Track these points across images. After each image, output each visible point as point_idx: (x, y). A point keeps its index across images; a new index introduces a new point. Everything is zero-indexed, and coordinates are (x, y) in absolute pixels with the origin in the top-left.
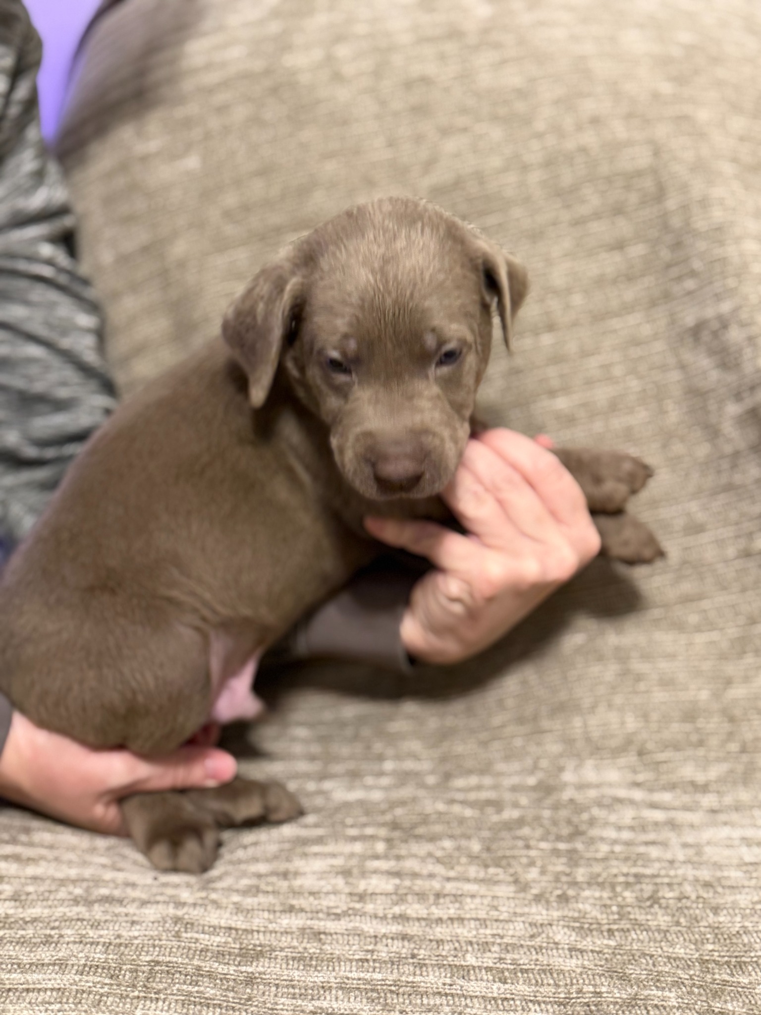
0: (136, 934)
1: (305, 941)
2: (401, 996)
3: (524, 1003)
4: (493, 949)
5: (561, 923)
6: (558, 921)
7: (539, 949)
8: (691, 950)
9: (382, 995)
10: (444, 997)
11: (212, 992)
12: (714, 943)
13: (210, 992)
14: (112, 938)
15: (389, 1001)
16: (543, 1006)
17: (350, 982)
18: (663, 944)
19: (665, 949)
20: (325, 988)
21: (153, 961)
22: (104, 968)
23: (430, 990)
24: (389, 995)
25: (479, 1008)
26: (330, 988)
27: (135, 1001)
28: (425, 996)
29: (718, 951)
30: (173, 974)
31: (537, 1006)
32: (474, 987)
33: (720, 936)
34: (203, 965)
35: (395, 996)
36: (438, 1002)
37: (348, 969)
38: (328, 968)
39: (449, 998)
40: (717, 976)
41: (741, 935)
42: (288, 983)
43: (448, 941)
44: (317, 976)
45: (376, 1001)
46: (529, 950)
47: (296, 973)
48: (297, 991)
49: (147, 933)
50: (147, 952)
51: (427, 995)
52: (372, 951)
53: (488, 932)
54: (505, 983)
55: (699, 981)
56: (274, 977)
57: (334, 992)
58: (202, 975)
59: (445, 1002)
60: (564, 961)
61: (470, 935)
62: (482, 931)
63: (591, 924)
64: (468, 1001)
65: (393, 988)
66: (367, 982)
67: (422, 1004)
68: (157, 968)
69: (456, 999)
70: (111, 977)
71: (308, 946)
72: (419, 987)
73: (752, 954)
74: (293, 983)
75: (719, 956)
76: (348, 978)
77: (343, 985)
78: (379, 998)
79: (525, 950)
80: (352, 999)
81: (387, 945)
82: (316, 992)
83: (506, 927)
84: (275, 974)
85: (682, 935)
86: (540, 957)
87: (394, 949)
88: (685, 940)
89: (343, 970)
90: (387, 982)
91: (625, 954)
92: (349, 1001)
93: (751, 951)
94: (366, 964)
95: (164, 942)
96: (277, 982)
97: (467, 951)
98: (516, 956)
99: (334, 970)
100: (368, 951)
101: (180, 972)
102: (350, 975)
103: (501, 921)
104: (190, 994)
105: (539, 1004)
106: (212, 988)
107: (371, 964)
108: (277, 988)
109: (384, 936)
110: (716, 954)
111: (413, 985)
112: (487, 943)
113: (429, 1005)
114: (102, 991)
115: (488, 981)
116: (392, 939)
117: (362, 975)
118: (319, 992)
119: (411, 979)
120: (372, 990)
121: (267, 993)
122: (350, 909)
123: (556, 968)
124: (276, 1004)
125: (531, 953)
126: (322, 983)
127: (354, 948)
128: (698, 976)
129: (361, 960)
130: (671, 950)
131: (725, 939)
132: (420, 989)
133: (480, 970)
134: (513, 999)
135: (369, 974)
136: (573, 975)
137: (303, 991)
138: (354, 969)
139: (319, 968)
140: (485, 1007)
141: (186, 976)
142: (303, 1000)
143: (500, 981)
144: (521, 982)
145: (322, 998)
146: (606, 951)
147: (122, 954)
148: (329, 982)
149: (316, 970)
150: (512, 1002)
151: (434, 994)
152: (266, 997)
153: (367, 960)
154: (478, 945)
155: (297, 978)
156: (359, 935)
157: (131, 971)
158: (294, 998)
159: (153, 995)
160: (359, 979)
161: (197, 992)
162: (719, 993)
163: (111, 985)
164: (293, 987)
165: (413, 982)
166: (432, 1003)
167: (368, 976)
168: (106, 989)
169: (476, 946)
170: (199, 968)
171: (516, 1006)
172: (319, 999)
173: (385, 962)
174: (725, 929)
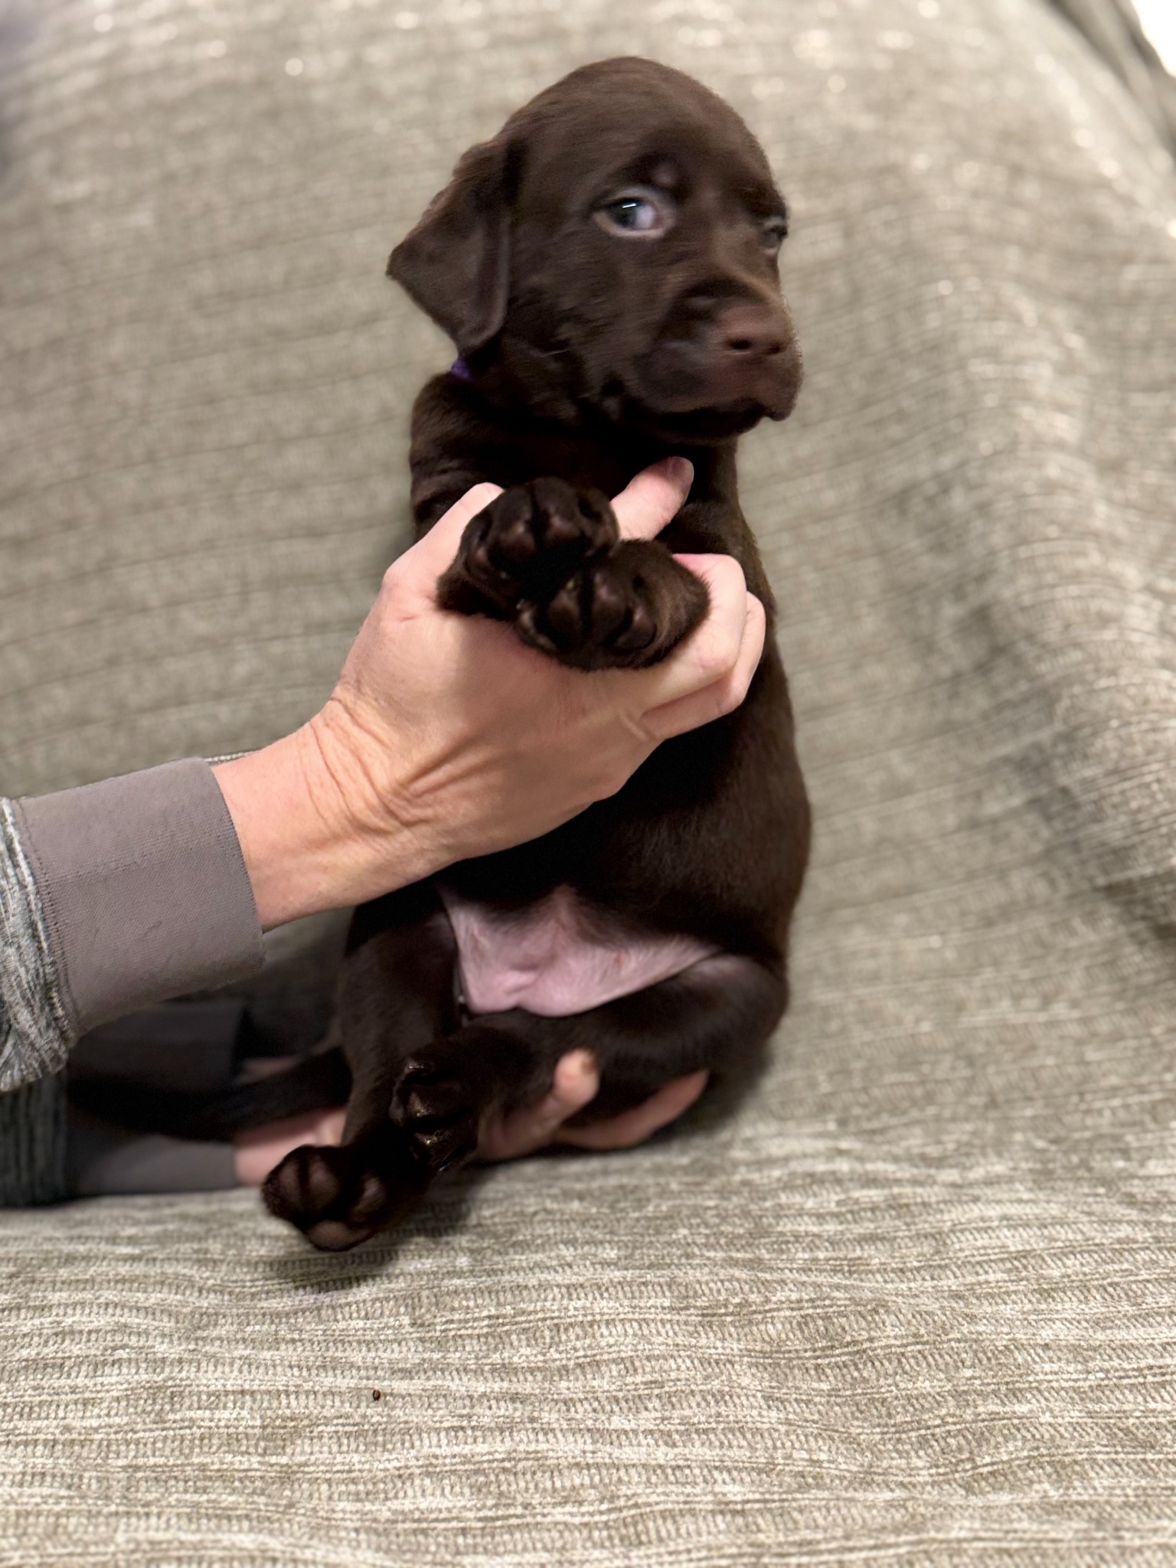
0: (95, 1423)
1: (363, 1404)
2: (520, 1476)
3: (705, 1472)
4: (650, 1406)
5: (746, 1359)
6: (741, 1356)
7: (720, 1397)
8: (939, 1380)
9: (492, 1477)
10: (585, 1472)
11: (232, 1499)
12: (973, 1366)
13: (228, 1500)
14: (57, 1431)
15: (504, 1488)
16: (735, 1473)
17: (440, 1461)
18: (898, 1378)
19: (902, 1385)
20: (403, 1476)
21: (130, 1466)
22: (54, 1476)
23: (563, 1461)
24: (502, 1477)
25: (638, 1483)
26: (411, 1476)
27: (113, 1520)
28: (556, 1473)
29: (980, 1378)
30: (166, 1482)
31: (725, 1475)
32: (628, 1454)
33: (981, 1355)
34: (209, 1460)
35: (512, 1478)
36: (577, 1482)
37: (435, 1441)
38: (403, 1444)
39: (593, 1471)
40: (981, 1409)
41: (1012, 1352)
42: (345, 1475)
43: (581, 1401)
44: (388, 1460)
45: (484, 1490)
46: (705, 1400)
47: (356, 1458)
48: (361, 1487)
49: (111, 1421)
50: (118, 1454)
51: (560, 1471)
52: (469, 1417)
53: (639, 1379)
54: (674, 1445)
55: (954, 1424)
56: (322, 1468)
57: (417, 1482)
58: (210, 1478)
59: (587, 1481)
60: (760, 1415)
61: (614, 1387)
62: (629, 1380)
63: (790, 1360)
64: (622, 1473)
65: (507, 1465)
66: (467, 1460)
67: (554, 1490)
68: (139, 1475)
69: (604, 1472)
70: (69, 1487)
71: (369, 1412)
72: (546, 1458)
73: (1031, 1379)
74: (353, 1475)
75: (982, 1384)
76: (436, 1457)
77: (431, 1469)
78: (488, 1484)
79: (699, 1398)
80: (447, 1490)
81: (490, 1408)
82: (390, 1485)
83: (666, 1367)
84: (323, 1464)
85: (925, 1358)
86: (723, 1409)
87: (502, 1412)
88: (929, 1365)
89: (427, 1446)
90: (498, 1456)
91: (845, 1403)
92: (443, 1494)
93: (1028, 1375)
94: (461, 1434)
95: (141, 1434)
96: (328, 1476)
97: (612, 1411)
98: (687, 1412)
99: (413, 1447)
100: (461, 1416)
101: (176, 1478)
102: (438, 1451)
103: (657, 1358)
104: (196, 1505)
105: (729, 1471)
106: (230, 1494)
107: (469, 1432)
108: (330, 1486)
109: (484, 1395)
110: (978, 1382)
111: (538, 1457)
112: (640, 1396)
113: (564, 1488)
114: (57, 1508)
115: (648, 1445)
116: (498, 1400)
117: (456, 1450)
118: (395, 1486)
119: (532, 1447)
120: (476, 1472)
121: (316, 1495)
122: (424, 1360)
123: (750, 1425)
124: (333, 1511)
125: (708, 1404)
126: (398, 1469)
127: (441, 1412)
128: (953, 1416)
129: (453, 1428)
130: (910, 1386)
131: (989, 1359)
132: (548, 1462)
133: (637, 1435)
134: (689, 1467)
135: (467, 1448)
136: (776, 1435)
137: (370, 1487)
138: (444, 1441)
139: (390, 1446)
140: (649, 1480)
141: (186, 1482)
142: (373, 1503)
143: (666, 1444)
144: (698, 1444)
145: (401, 1494)
146: (817, 1399)
147: (79, 1456)
148: (407, 1467)
149: (385, 1450)
150: (687, 1471)
151: (570, 1467)
152: (315, 1502)
153: (462, 1428)
154: (627, 1401)
155: (357, 1467)
156: (445, 1396)
157: (99, 1480)
158: (358, 1500)
159: (140, 1509)
160: (454, 1456)
161: (208, 1501)
162: (987, 1434)
163: (71, 1498)
164: (354, 1481)
165: (537, 1452)
166: (568, 1484)
167: (466, 1450)
168: (64, 1505)
169: (623, 1404)
170: (203, 1467)
171: (695, 1476)
172: (396, 1497)
173: (490, 1429)
174: (987, 1343)
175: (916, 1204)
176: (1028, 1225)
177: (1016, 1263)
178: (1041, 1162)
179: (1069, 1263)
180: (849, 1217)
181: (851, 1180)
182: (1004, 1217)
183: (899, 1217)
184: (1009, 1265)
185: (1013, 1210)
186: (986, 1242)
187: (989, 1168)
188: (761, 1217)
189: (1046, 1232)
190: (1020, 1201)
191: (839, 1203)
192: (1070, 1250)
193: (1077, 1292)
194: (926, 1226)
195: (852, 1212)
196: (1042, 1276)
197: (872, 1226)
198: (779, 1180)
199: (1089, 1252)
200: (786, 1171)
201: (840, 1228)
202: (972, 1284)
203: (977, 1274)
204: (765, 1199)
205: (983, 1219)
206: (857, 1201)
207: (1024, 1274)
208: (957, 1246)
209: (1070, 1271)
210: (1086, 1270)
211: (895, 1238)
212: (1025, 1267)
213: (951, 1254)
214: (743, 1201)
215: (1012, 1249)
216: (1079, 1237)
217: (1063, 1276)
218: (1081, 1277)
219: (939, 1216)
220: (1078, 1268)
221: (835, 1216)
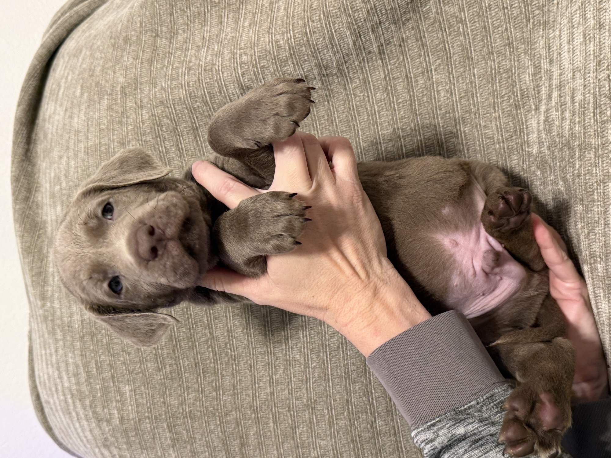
175: (560, 79)
176: (572, 33)
177: (587, 38)
178: (540, 25)
179: (589, 16)
180: (563, 107)
181: (548, 105)
182: (569, 43)
183: (565, 86)
184: (588, 42)
185: (565, 38)
186: (578, 50)
187: (541, 47)
188: (562, 144)
189: (576, 26)
190: (560, 36)
191: (557, 111)
192: (584, 16)
193: (601, 13)
194: (569, 75)
195: (561, 106)
196: (593, 28)
197: (568, 98)
198: (546, 135)
199: (585, 8)
200: (543, 132)
201: (568, 111)
202: (594, 57)
203: (590, 55)
204: (555, 141)
205: (569, 52)
206: (557, 103)
207: (592, 35)
208: (579, 63)
209: (592, 16)
210: (592, 9)
211: (573, 88)
212: (589, 35)
213: (581, 65)
214: (556, 150)
215: (582, 40)
216: (578, 12)
217: (594, 19)
218: (595, 11)
219: (566, 69)
220: (591, 13)
221: (562, 112)
